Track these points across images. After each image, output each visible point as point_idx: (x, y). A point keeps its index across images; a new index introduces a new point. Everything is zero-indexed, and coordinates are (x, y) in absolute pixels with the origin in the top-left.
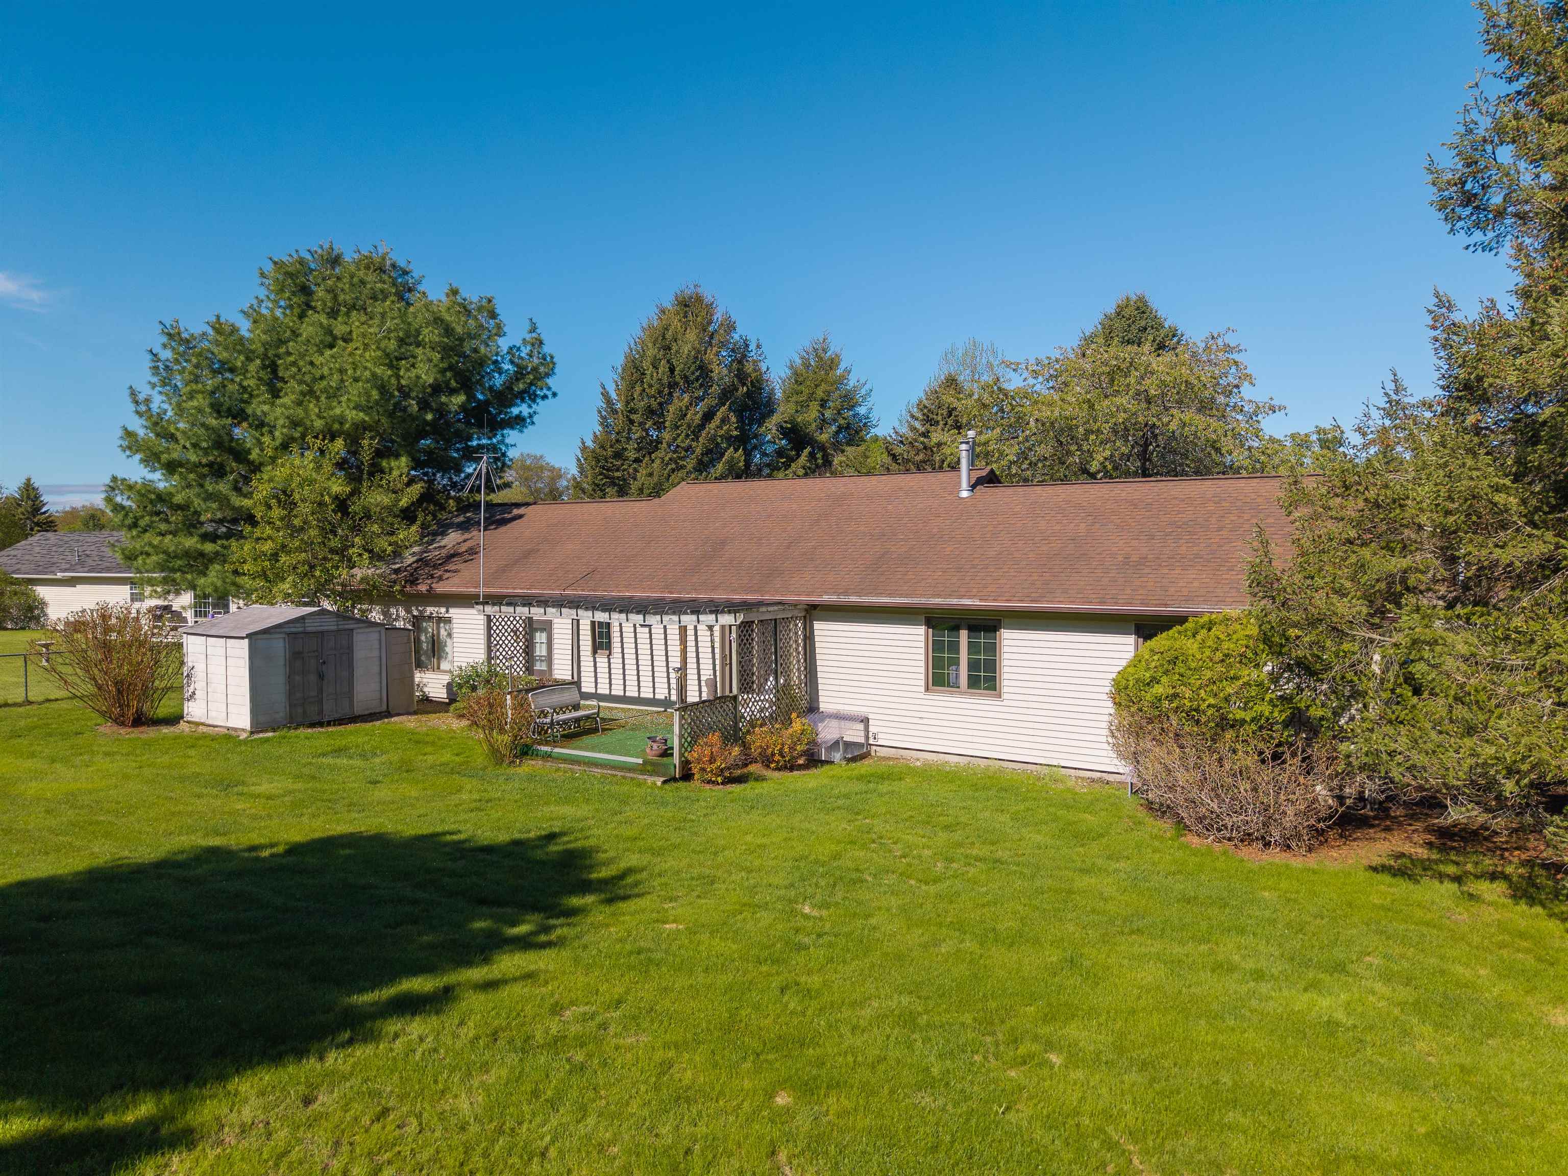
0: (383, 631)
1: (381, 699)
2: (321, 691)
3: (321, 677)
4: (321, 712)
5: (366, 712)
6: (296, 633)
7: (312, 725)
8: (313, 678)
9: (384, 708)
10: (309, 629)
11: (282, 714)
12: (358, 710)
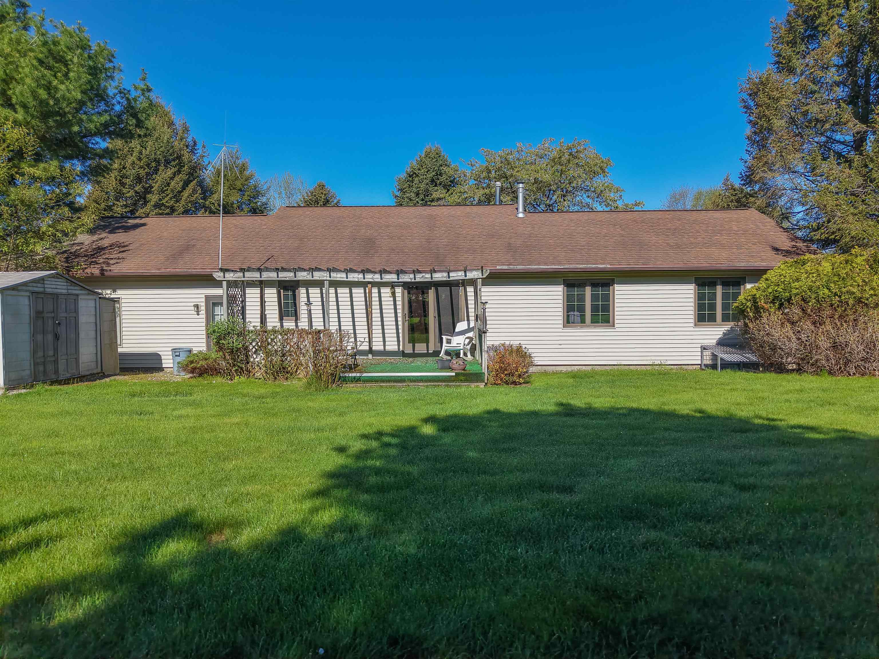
0: (98, 299)
1: (97, 361)
2: (56, 350)
3: (57, 337)
4: (56, 372)
5: (88, 373)
6: (38, 293)
7: (52, 383)
8: (50, 337)
9: (99, 370)
10: (48, 290)
11: (28, 372)
12: (83, 369)
